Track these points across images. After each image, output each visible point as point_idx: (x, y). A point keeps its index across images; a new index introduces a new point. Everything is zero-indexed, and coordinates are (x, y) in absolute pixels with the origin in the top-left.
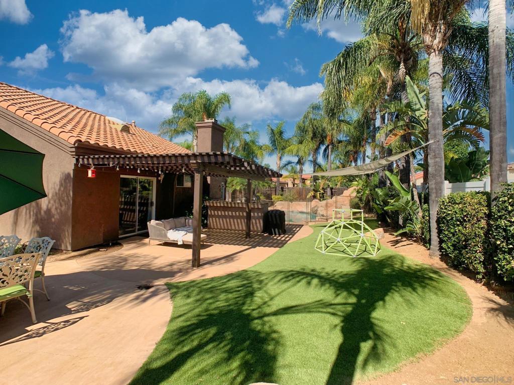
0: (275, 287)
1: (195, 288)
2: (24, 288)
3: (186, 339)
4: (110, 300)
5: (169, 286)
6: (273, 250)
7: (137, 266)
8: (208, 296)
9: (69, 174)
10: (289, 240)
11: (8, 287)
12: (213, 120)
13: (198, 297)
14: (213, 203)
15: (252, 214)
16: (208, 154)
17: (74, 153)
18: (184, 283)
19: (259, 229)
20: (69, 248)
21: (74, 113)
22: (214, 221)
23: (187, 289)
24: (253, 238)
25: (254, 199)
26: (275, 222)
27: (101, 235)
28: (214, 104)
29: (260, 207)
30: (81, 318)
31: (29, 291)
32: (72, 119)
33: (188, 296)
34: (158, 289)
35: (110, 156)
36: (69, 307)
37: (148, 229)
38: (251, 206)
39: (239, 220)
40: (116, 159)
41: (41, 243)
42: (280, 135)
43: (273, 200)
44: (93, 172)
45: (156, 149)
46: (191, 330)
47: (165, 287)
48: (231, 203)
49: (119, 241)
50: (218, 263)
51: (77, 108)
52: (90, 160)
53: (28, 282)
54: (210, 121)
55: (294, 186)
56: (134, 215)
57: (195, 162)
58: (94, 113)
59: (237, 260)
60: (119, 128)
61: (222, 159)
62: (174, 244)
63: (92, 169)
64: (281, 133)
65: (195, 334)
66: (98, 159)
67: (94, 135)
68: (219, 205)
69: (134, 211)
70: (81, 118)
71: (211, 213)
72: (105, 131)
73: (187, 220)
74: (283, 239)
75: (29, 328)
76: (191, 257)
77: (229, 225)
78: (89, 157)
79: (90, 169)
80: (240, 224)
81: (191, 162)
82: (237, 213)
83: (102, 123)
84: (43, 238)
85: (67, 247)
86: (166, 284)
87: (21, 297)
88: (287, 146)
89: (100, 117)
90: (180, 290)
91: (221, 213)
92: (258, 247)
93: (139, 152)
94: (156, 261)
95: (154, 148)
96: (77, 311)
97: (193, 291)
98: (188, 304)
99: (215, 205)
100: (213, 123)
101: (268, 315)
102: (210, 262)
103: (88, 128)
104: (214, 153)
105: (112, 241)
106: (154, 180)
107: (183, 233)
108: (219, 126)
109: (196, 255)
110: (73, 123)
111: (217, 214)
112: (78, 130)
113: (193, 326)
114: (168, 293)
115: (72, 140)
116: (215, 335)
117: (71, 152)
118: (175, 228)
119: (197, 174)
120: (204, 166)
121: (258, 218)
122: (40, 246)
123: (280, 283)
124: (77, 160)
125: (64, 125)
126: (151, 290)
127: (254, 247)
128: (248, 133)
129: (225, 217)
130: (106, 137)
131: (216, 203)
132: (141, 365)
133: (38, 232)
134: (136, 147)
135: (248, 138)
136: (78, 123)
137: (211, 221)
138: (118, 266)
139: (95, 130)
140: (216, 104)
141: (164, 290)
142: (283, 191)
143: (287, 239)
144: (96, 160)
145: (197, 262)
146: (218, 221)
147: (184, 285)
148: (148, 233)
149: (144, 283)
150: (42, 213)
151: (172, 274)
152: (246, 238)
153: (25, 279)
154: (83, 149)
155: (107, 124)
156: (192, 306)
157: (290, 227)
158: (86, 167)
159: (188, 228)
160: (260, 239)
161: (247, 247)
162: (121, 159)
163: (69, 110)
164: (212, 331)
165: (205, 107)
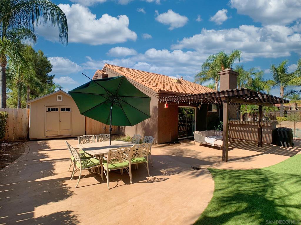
0: (293, 186)
1: (227, 174)
2: (145, 159)
3: (227, 205)
4: (179, 172)
5: (210, 171)
6: (283, 158)
7: (190, 156)
8: (237, 181)
9: (156, 107)
10: (299, 151)
11: (140, 157)
12: (230, 69)
13: (230, 180)
14: (232, 121)
15: (263, 130)
16: (227, 91)
17: (158, 96)
18: (219, 170)
19: (269, 141)
20: (157, 143)
21: (155, 77)
22: (233, 133)
23: (222, 174)
24: (264, 147)
25: (264, 119)
26: (283, 137)
27: (170, 137)
28: (229, 58)
29: (269, 125)
30: (168, 178)
31: (147, 161)
32: (155, 80)
33: (223, 179)
34: (203, 171)
35: (175, 97)
36: (161, 171)
37: (193, 135)
38: (262, 124)
39: (252, 134)
40: (177, 98)
41: (149, 139)
42: (283, 71)
43: (277, 120)
44: (167, 105)
45: (195, 91)
46: (230, 201)
47: (208, 170)
48: (242, 122)
49: (178, 141)
50: (239, 160)
51: (156, 74)
52: (165, 99)
53: (146, 156)
54: (228, 69)
55: (297, 109)
56: (186, 128)
57: (223, 96)
58: (163, 76)
59: (254, 160)
60: (176, 81)
61: (242, 93)
62: (209, 146)
63: (166, 103)
64: (284, 70)
65: (232, 203)
66: (169, 98)
67: (166, 87)
68: (236, 123)
69: (185, 125)
70: (159, 79)
71: (231, 128)
72: (170, 84)
73: (216, 132)
74: (292, 150)
75: (147, 178)
76: (221, 154)
77: (244, 137)
78: (165, 98)
79: (165, 103)
80: (252, 136)
81: (221, 96)
82: (250, 129)
83: (168, 80)
84: (150, 137)
85: (156, 142)
86: (208, 169)
87: (144, 163)
88: (290, 79)
89: (166, 77)
90: (217, 174)
91: (238, 128)
92: (269, 154)
93: (187, 93)
94: (199, 154)
95: (194, 90)
96: (165, 175)
97: (226, 176)
98: (224, 183)
99: (234, 123)
100: (230, 70)
101: (291, 206)
102: (235, 159)
103: (162, 83)
104: (231, 90)
105: (175, 141)
106: (195, 108)
107: (214, 139)
108: (234, 72)
109: (224, 154)
110: (156, 82)
111: (235, 129)
112: (159, 85)
113: (230, 198)
114: (210, 174)
115: (157, 90)
116: (246, 208)
117: (157, 96)
118: (209, 136)
119: (225, 104)
120: (229, 98)
121: (268, 133)
122: (148, 140)
123: (297, 184)
124: (160, 99)
125: (153, 83)
126: (200, 170)
127: (267, 153)
128: (254, 74)
129: (241, 131)
130: (171, 87)
131: (234, 122)
132: (202, 212)
133: (144, 134)
134: (186, 91)
135: (254, 77)
136: (158, 81)
137: (231, 133)
138: (180, 155)
139: (165, 84)
140: (230, 58)
141: (207, 172)
142: (286, 113)
143: (297, 150)
144: (168, 99)
145: (225, 159)
146: (236, 133)
147: (219, 171)
148: (194, 138)
149: (195, 166)
150: (146, 125)
151: (210, 163)
152: (259, 146)
153: (146, 155)
154: (162, 94)
155: (170, 80)
156: (227, 185)
157: (297, 141)
158: (163, 103)
159: (217, 136)
160: (271, 148)
161: (260, 153)
162: (180, 98)
163: (153, 76)
164: (244, 205)
165: (223, 62)
